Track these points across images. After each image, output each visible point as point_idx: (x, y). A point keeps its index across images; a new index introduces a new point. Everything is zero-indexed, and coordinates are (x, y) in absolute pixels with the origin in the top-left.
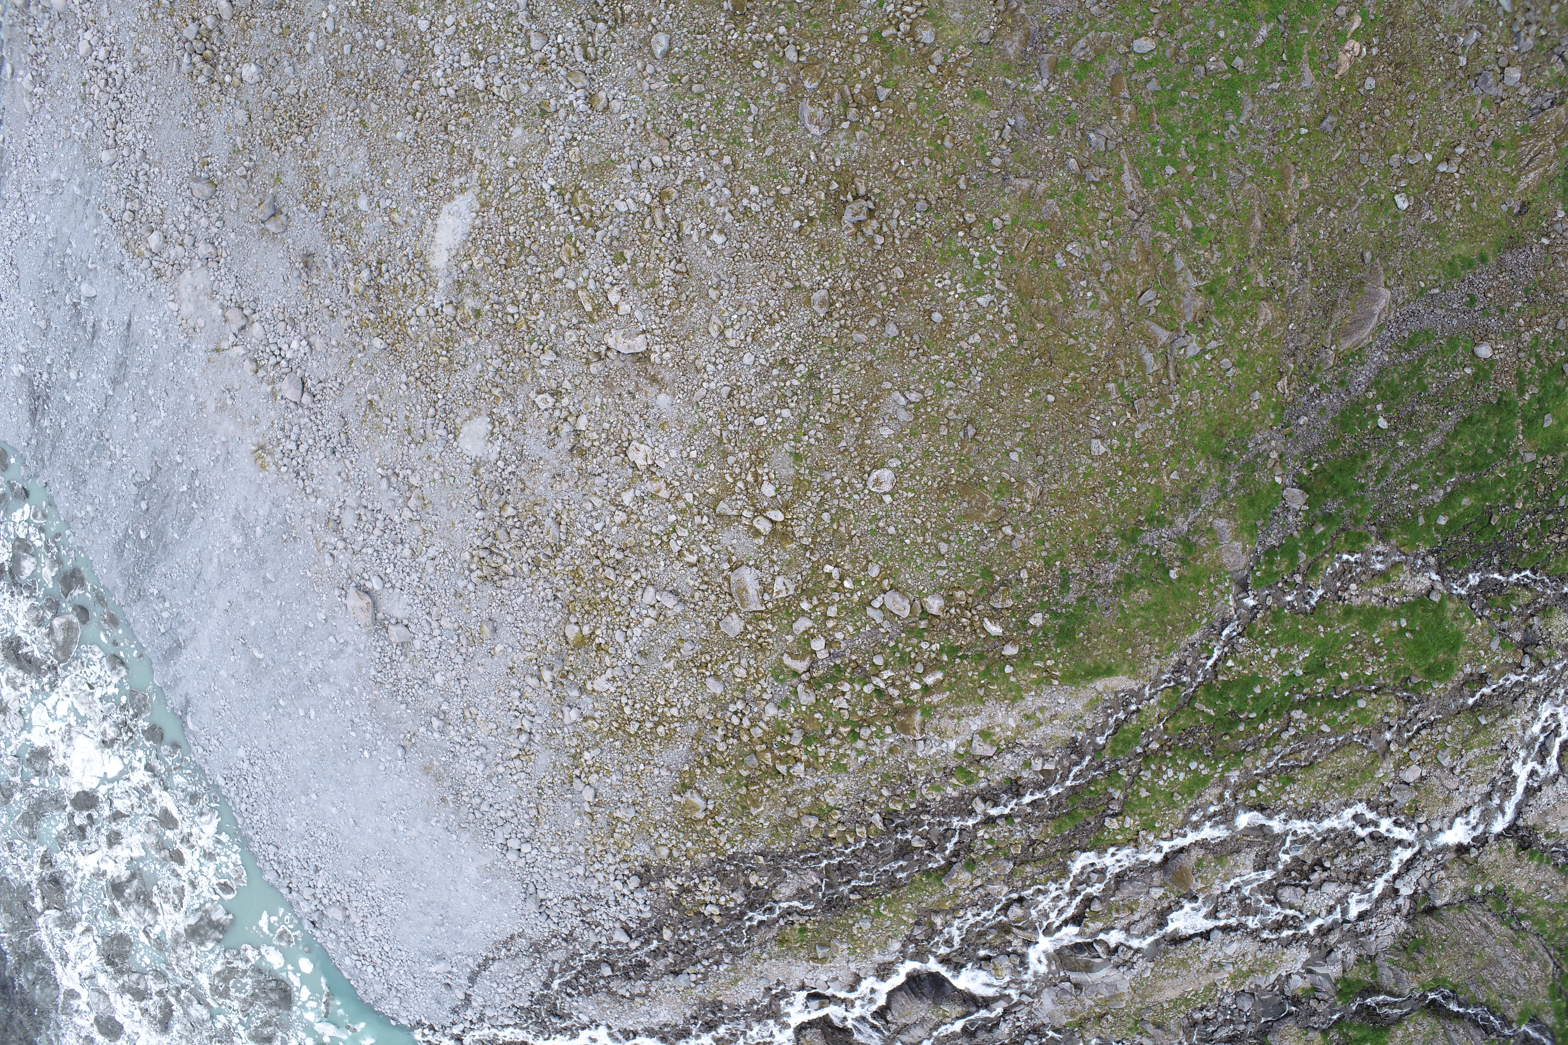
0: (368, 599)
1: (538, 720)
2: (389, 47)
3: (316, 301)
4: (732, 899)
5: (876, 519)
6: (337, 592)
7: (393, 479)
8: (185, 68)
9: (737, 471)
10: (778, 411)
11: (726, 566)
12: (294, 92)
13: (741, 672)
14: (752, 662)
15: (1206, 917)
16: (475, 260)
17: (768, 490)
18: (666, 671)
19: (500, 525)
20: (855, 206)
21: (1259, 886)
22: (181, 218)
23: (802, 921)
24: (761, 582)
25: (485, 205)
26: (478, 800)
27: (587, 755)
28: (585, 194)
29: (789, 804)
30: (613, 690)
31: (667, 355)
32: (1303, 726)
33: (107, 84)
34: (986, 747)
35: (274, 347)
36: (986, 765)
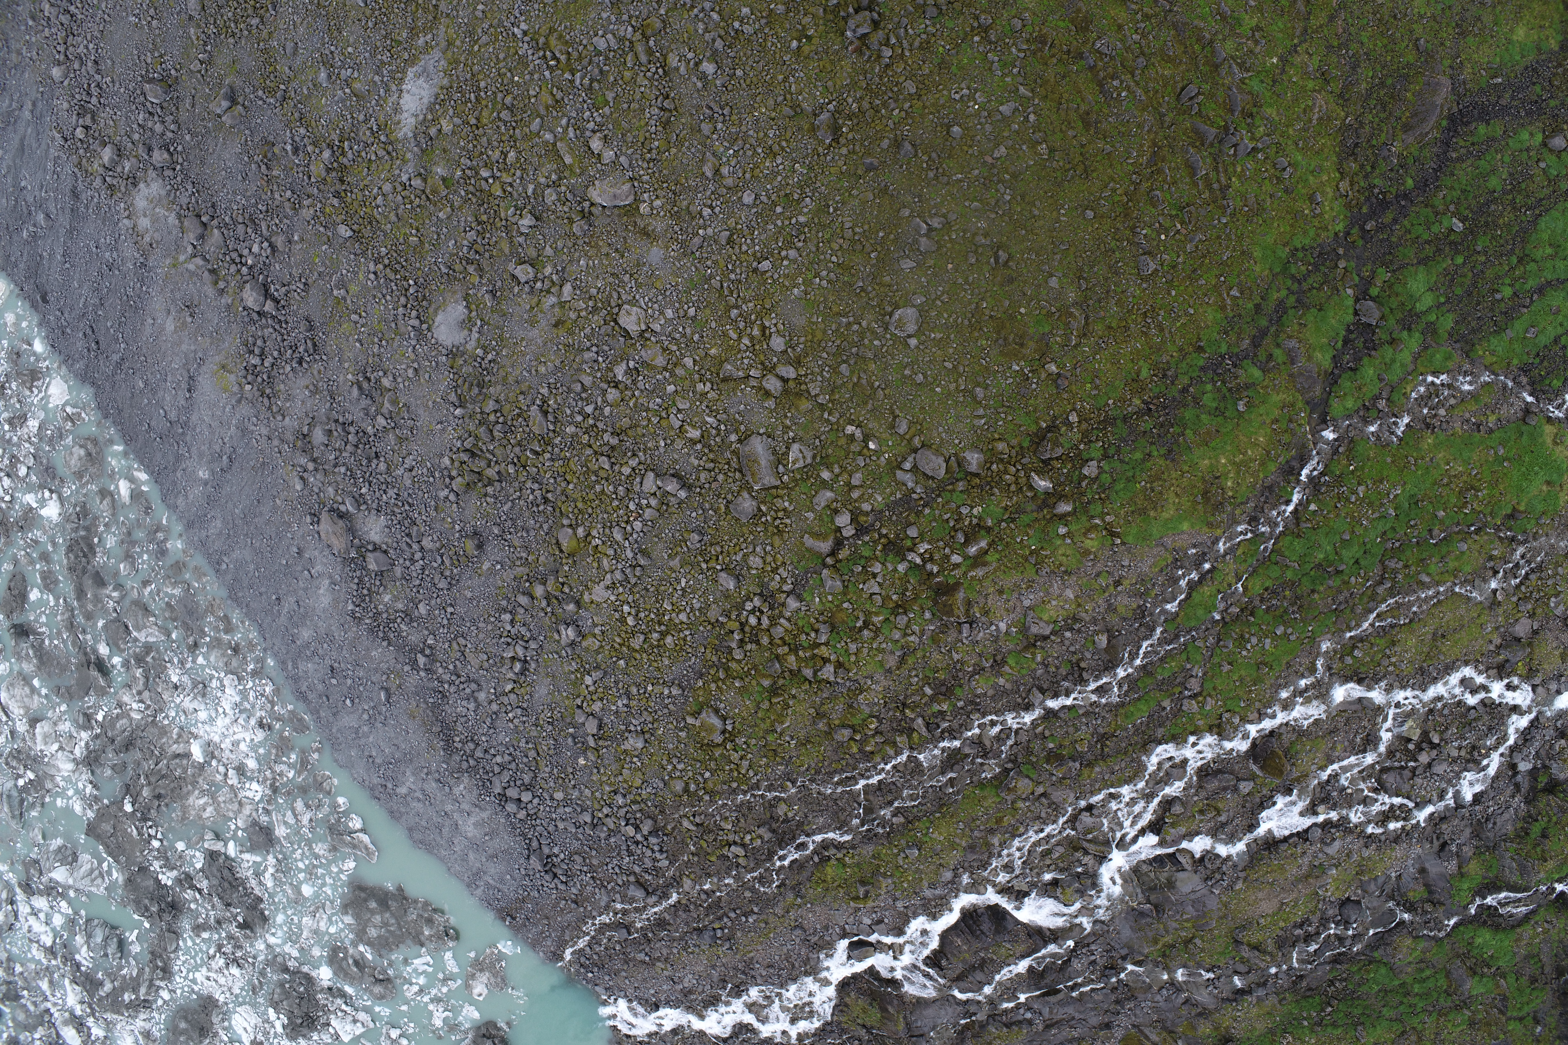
0: (341, 523)
1: (533, 645)
3: (277, 196)
4: (758, 836)
5: (901, 366)
6: (308, 519)
7: (365, 385)
10: (784, 253)
11: (733, 438)
13: (756, 562)
14: (768, 548)
15: (1302, 814)
16: (444, 123)
17: (778, 343)
18: (672, 570)
19: (481, 423)
20: (859, 17)
21: (1360, 772)
22: (136, 127)
23: (840, 855)
24: (775, 452)
25: (453, 62)
27: (588, 680)
28: (560, 35)
29: (818, 716)
30: (613, 598)
31: (657, 203)
32: (1400, 577)
34: (1042, 624)
35: (234, 255)
36: (1043, 648)
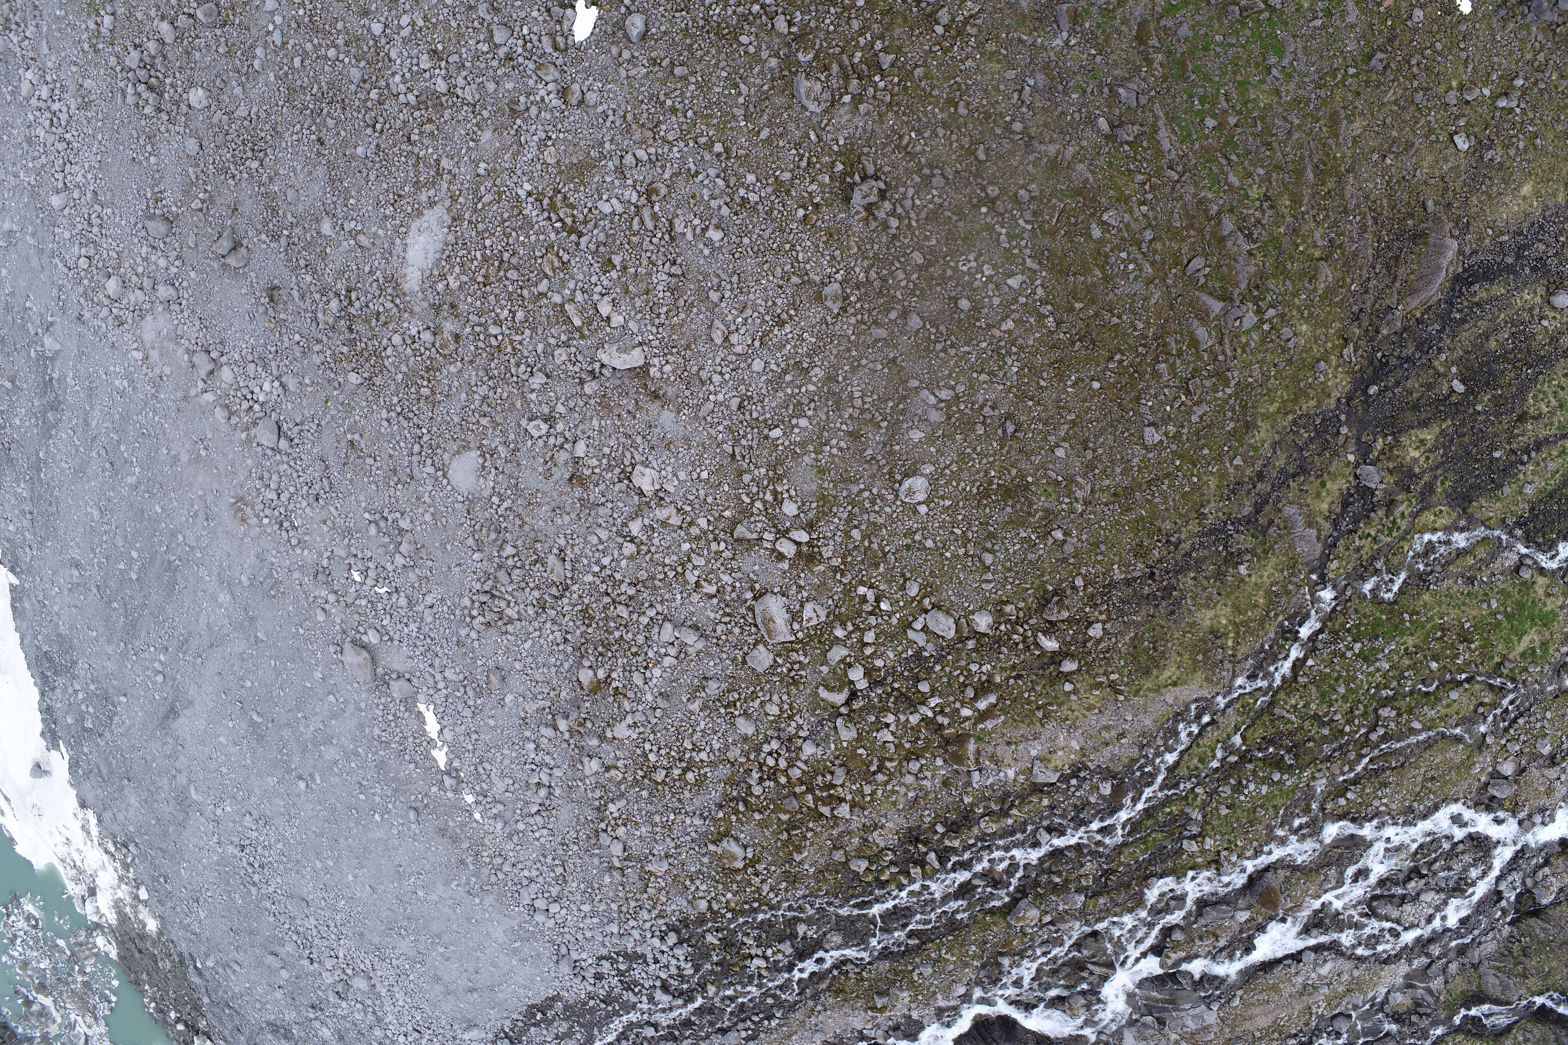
0: (365, 654)
1: (557, 773)
2: (341, 57)
3: (285, 338)
4: (779, 951)
5: (910, 533)
6: (332, 649)
7: (382, 524)
8: (130, 99)
9: (755, 490)
10: (794, 421)
11: (749, 595)
12: (246, 113)
13: (773, 710)
14: (785, 697)
16: (451, 279)
18: (692, 713)
19: (500, 567)
20: (865, 188)
22: (139, 260)
23: (857, 970)
24: (789, 610)
25: (457, 219)
26: (499, 860)
27: (612, 807)
28: (565, 198)
29: (835, 848)
30: (635, 736)
31: (668, 368)
32: (1392, 725)
33: (52, 125)
34: (1049, 773)
35: (245, 391)
36: (1049, 793)
